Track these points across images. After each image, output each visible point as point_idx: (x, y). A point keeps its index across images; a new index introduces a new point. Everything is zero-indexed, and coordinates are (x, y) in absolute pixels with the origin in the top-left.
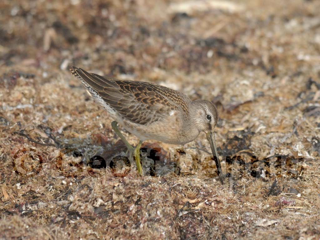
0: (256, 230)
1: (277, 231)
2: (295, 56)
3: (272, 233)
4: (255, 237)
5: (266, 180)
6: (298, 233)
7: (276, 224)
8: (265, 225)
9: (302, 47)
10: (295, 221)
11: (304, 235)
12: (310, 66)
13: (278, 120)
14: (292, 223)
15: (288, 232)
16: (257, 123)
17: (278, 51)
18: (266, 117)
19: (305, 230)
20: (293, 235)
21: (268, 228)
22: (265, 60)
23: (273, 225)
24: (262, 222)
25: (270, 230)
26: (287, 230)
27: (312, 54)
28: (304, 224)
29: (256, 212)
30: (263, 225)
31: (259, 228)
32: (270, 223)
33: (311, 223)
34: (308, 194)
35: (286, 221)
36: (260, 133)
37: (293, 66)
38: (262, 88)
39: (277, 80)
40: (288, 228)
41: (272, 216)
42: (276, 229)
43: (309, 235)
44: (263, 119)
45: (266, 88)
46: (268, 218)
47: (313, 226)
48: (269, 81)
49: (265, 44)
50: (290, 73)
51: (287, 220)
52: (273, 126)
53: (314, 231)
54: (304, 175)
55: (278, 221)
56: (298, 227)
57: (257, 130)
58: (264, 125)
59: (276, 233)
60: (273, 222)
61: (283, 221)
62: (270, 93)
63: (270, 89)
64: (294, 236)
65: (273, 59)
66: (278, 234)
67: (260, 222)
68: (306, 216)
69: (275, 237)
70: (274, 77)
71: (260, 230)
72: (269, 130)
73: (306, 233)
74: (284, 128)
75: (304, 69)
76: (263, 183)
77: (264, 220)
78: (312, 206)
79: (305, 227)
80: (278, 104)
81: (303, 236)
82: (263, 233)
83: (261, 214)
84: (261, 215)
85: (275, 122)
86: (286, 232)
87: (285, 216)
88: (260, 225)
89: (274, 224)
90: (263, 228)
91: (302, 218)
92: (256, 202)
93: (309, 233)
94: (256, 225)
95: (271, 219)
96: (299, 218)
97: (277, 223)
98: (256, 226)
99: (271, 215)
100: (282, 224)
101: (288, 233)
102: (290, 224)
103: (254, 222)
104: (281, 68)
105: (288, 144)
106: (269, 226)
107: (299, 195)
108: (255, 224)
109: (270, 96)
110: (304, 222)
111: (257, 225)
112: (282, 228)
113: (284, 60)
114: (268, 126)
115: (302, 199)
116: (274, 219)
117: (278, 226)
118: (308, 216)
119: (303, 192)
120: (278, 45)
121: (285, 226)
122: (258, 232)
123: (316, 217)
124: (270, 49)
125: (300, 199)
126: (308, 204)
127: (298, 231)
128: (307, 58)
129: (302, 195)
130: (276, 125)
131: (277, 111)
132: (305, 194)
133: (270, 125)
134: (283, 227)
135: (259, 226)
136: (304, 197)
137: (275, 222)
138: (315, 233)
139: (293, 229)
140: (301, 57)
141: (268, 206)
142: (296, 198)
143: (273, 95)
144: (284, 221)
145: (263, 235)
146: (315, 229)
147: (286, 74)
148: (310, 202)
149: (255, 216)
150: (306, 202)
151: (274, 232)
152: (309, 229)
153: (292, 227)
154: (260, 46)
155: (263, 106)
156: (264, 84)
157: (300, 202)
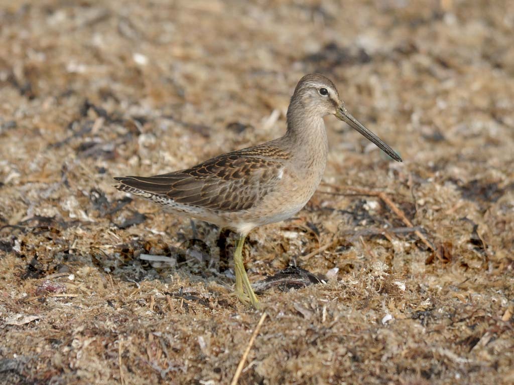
0: (7, 331)
1: (38, 331)
2: (62, 66)
3: (30, 335)
4: (4, 341)
5: (22, 254)
6: (69, 335)
7: (37, 322)
8: (21, 323)
9: (73, 52)
10: (66, 316)
11: (78, 336)
12: (87, 81)
13: (38, 164)
14: (62, 320)
15: (56, 332)
16: (7, 169)
17: (37, 59)
18: (20, 160)
19: (81, 329)
20: (62, 337)
21: (25, 327)
22: (18, 73)
23: (33, 323)
24: (15, 319)
25: (28, 330)
26: (54, 330)
27: (88, 63)
28: (79, 320)
29: (6, 304)
30: (16, 323)
31: (10, 328)
32: (27, 320)
33: (90, 318)
34: (84, 274)
35: (52, 317)
36: (11, 184)
37: (60, 82)
38: (13, 115)
39: (36, 103)
40: (54, 327)
41: (31, 309)
42: (36, 329)
43: (87, 337)
44: (15, 162)
45: (19, 115)
46: (25, 312)
47: (92, 324)
48: (23, 105)
49: (17, 49)
50: (56, 93)
51: (54, 314)
52: (31, 172)
53: (94, 330)
54: (79, 246)
55: (40, 316)
56: (70, 324)
57: (7, 180)
58: (17, 171)
59: (36, 335)
60: (32, 318)
61: (47, 316)
62: (26, 123)
63: (25, 117)
64: (64, 339)
65: (30, 72)
66: (40, 336)
67: (13, 319)
68: (82, 309)
69: (36, 340)
70: (32, 98)
71: (13, 331)
72: (25, 180)
73: (82, 333)
74: (48, 176)
75: (78, 86)
76: (18, 260)
77: (19, 316)
78: (91, 293)
79: (80, 325)
80: (38, 139)
81: (77, 339)
82: (17, 335)
83: (15, 306)
84: (15, 309)
85: (33, 166)
86: (52, 333)
87: (50, 309)
88: (12, 323)
89: (34, 321)
90: (18, 327)
91: (76, 311)
92: (6, 289)
93: (87, 333)
94: (6, 323)
95: (29, 314)
96: (72, 312)
97: (38, 320)
98: (7, 325)
99: (29, 308)
100: (46, 321)
101: (54, 334)
102: (58, 321)
103: (3, 319)
104: (42, 85)
105: (54, 200)
106: (27, 324)
107: (71, 277)
108: (5, 321)
109: (25, 128)
110: (79, 317)
111: (9, 323)
112: (45, 327)
113: (47, 72)
114: (24, 172)
115: (76, 282)
116: (33, 314)
117: (40, 324)
118: (86, 307)
119: (78, 272)
120: (37, 50)
121: (51, 323)
122: (9, 334)
123: (98, 309)
124: (25, 56)
125: (73, 282)
126: (85, 289)
127: (70, 331)
128: (82, 69)
129: (76, 277)
130: (36, 171)
131: (37, 150)
132: (81, 274)
133: (27, 172)
134: (48, 325)
135: (10, 325)
136: (79, 279)
137: (36, 317)
138: (96, 334)
139: (62, 329)
140: (72, 67)
141: (25, 295)
142: (67, 281)
143: (30, 126)
144: (49, 317)
145: (17, 338)
146: (95, 328)
147: (50, 94)
148: (88, 287)
149: (5, 310)
150: (82, 287)
151: (35, 334)
152: (86, 328)
153: (61, 325)
154: (10, 52)
155: (16, 143)
156: (17, 109)
157: (73, 287)
